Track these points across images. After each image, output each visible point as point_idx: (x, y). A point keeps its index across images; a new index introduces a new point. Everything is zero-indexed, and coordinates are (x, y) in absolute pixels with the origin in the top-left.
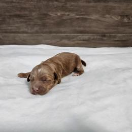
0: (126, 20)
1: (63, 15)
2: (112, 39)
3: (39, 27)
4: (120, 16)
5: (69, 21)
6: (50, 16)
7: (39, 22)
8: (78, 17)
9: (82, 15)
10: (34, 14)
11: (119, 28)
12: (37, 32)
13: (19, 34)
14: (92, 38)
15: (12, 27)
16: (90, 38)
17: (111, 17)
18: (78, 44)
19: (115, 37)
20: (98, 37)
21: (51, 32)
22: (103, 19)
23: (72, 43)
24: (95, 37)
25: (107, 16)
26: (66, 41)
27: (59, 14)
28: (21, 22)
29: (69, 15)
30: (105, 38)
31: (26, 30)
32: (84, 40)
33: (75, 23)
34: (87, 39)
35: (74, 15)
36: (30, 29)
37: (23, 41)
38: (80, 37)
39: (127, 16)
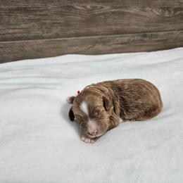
0: (167, 14)
1: (94, 8)
2: (153, 39)
3: (59, 28)
4: (162, 8)
5: (102, 17)
6: (76, 9)
7: (60, 20)
8: (113, 10)
9: (119, 8)
10: (50, 6)
11: (160, 24)
12: (57, 36)
13: (29, 41)
14: (132, 39)
15: (14, 29)
16: (129, 40)
17: (151, 11)
18: (115, 49)
19: (156, 36)
20: (139, 38)
21: (78, 35)
22: (144, 13)
23: (109, 48)
24: (136, 38)
25: (148, 9)
26: (100, 47)
27: (88, 7)
28: (31, 20)
29: (102, 8)
30: (146, 39)
31: (40, 33)
32: (122, 44)
33: (110, 20)
34: (126, 41)
35: (108, 7)
36: (45, 31)
37: (38, 51)
38: (118, 39)
39: (168, 8)
